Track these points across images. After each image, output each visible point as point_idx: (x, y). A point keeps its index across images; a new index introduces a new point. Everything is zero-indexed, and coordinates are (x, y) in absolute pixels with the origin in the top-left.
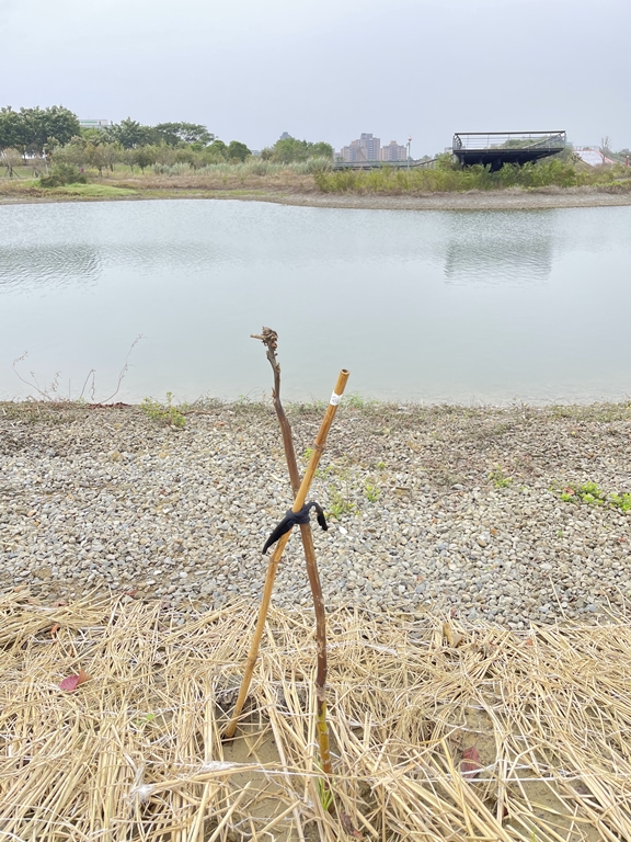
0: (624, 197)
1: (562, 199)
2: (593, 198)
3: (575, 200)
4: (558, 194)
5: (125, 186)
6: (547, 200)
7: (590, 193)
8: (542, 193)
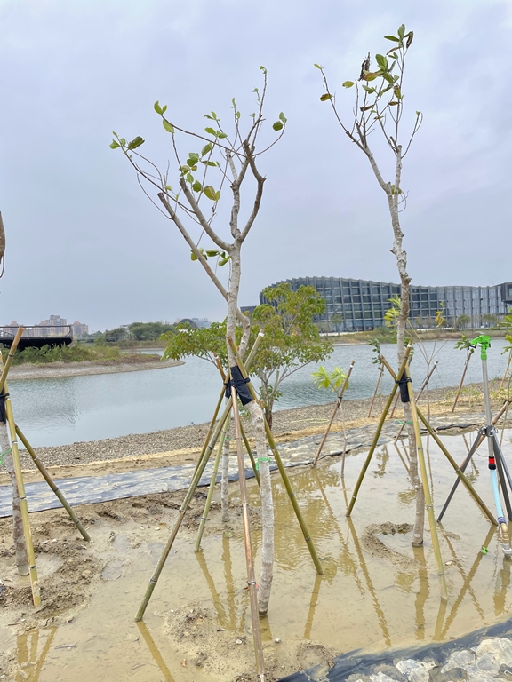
0: (114, 367)
1: (63, 372)
2: (88, 369)
3: (73, 371)
4: (61, 367)
6: (50, 373)
7: (88, 366)
8: (49, 367)
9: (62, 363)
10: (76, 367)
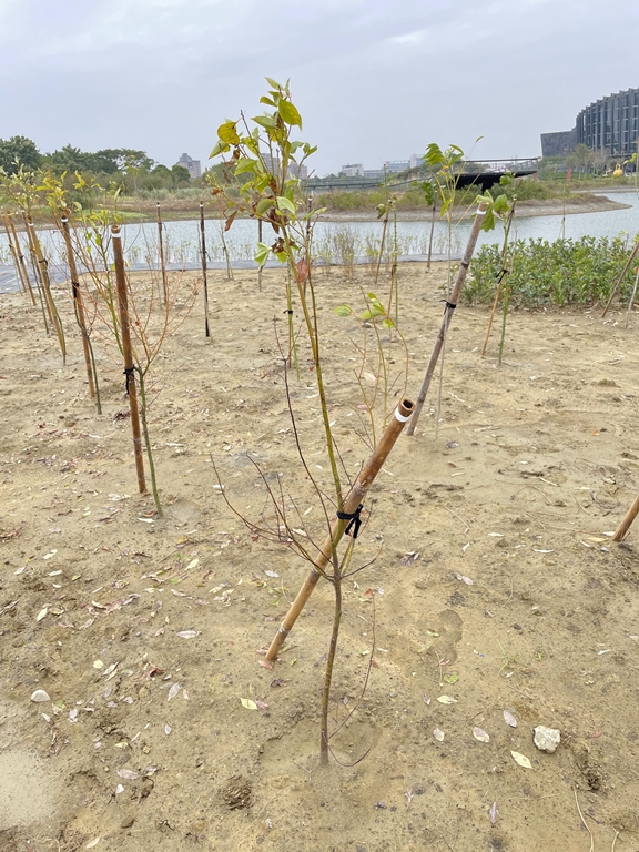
4: (539, 205)
9: (537, 202)
10: (551, 205)
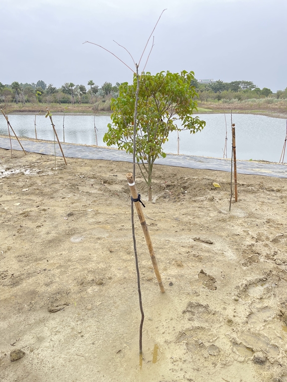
5: (209, 108)
